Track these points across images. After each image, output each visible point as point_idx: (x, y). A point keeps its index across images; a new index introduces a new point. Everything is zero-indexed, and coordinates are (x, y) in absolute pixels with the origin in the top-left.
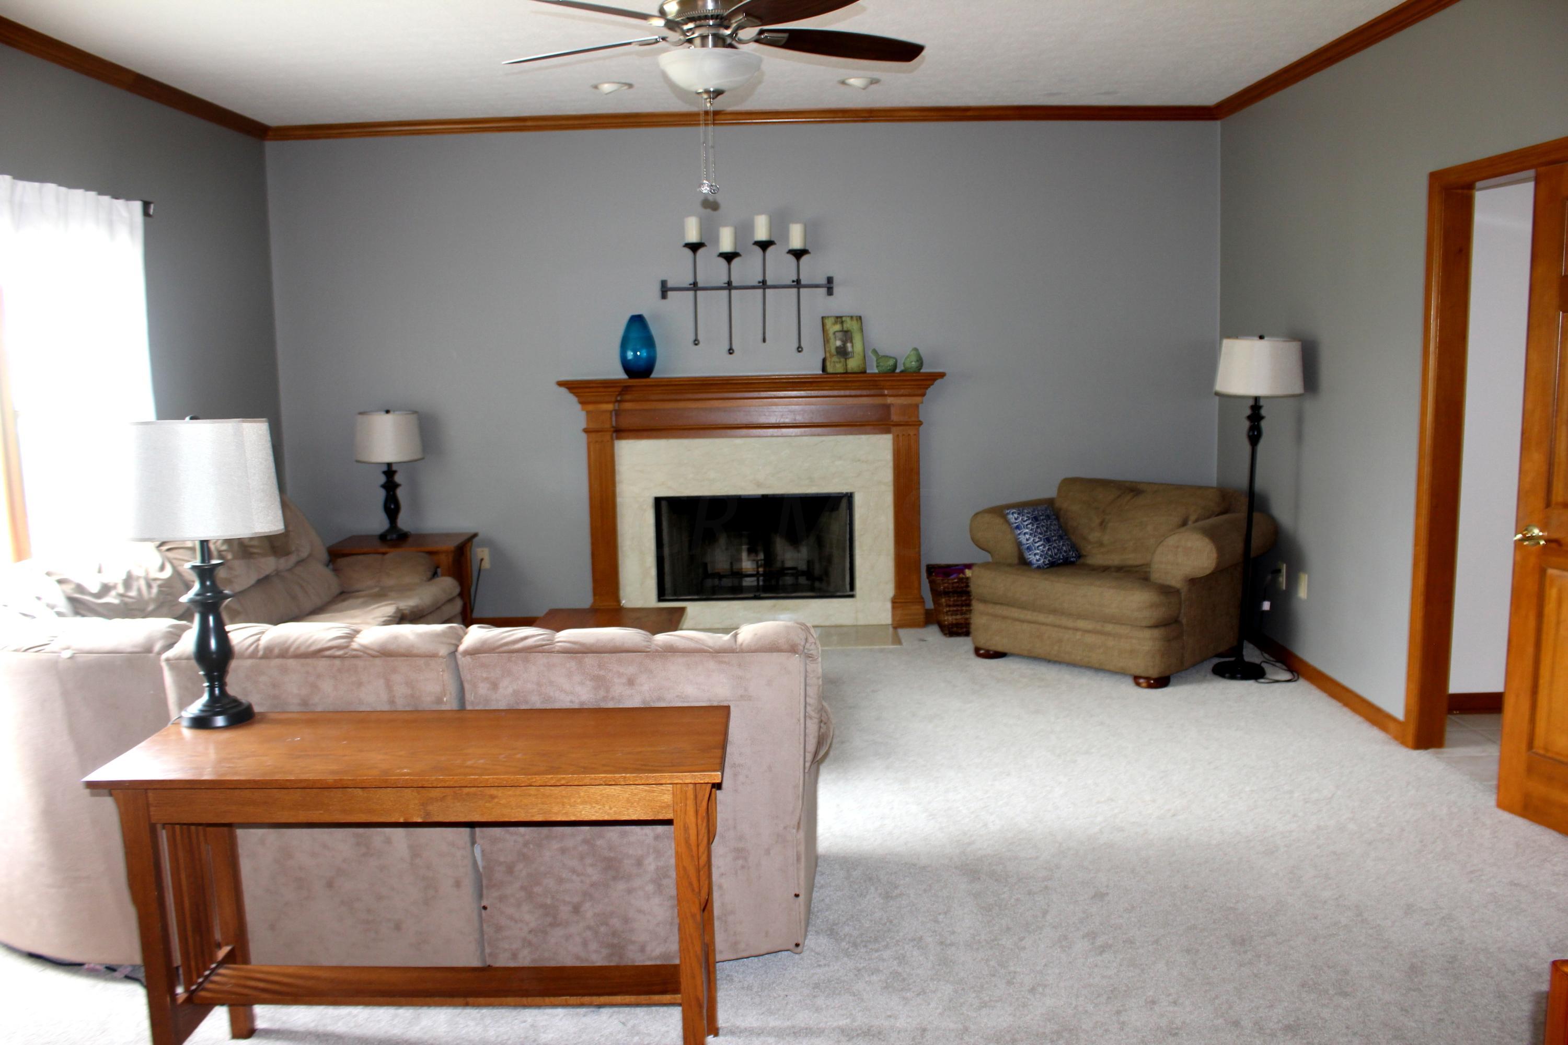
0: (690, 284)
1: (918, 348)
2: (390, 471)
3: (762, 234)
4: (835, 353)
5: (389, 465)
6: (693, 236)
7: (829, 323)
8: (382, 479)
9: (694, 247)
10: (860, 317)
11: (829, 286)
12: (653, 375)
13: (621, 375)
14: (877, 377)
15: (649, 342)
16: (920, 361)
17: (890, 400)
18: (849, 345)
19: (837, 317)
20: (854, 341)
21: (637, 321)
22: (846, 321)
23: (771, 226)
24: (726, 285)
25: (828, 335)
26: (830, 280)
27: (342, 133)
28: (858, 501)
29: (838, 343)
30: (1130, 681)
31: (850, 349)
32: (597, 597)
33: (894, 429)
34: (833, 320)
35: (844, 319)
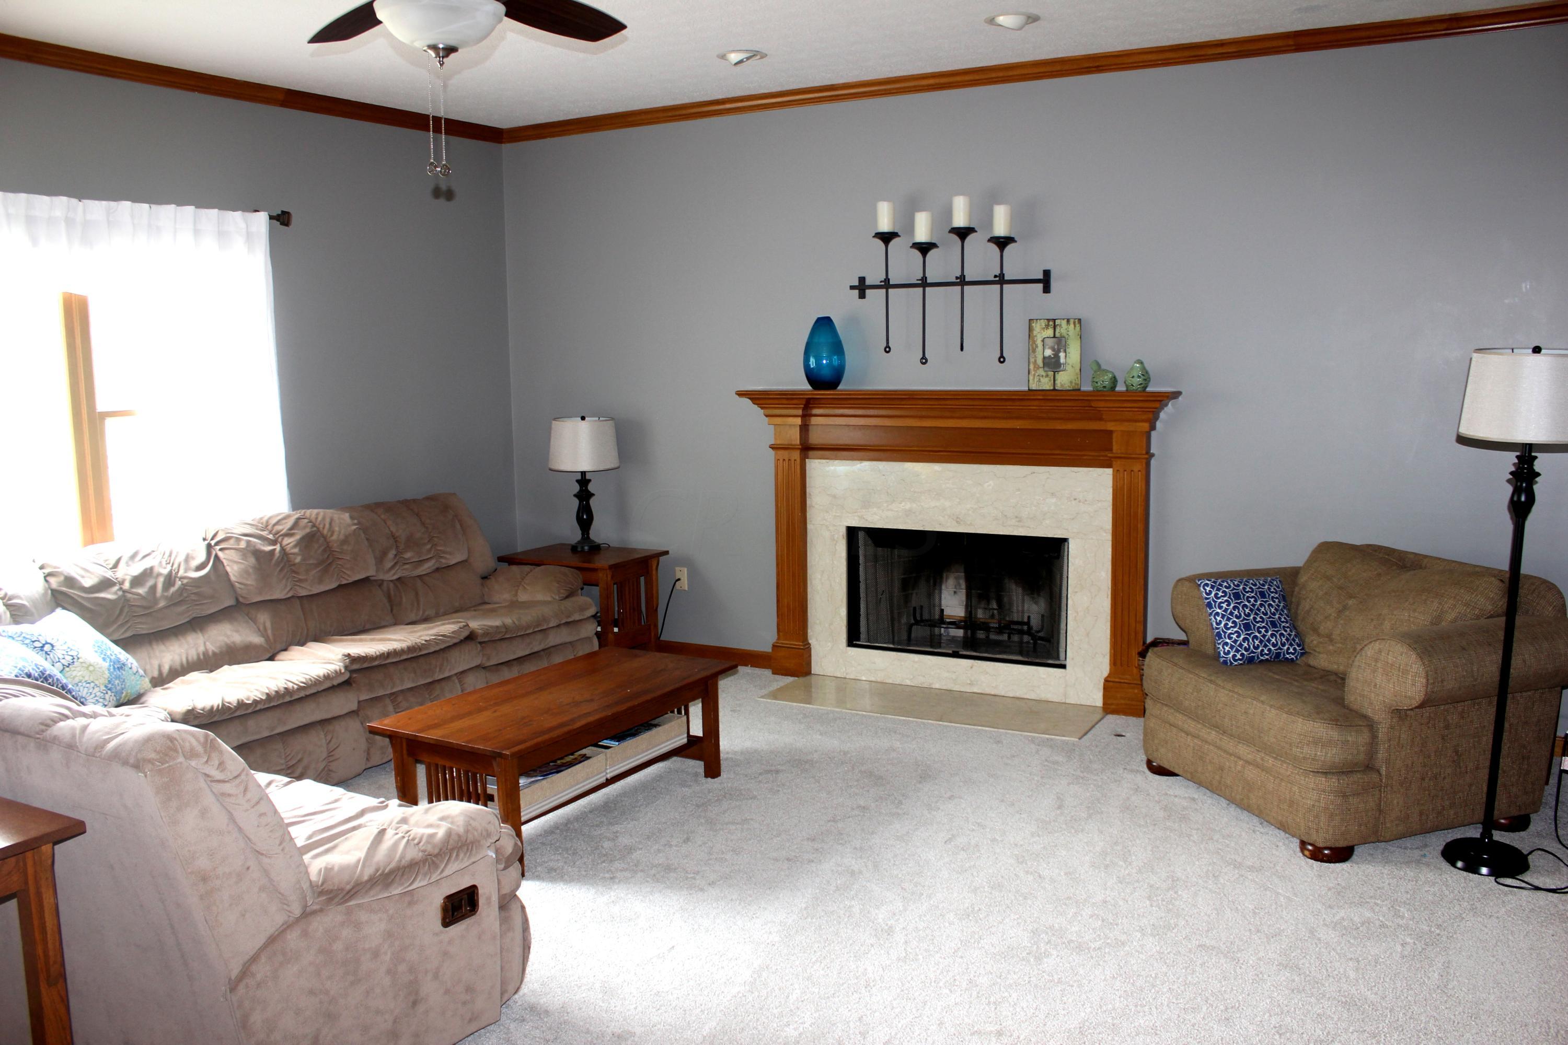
0: (881, 282)
1: (1143, 360)
2: (583, 480)
3: (960, 221)
4: (1041, 364)
5: (583, 473)
6: (885, 226)
7: (1037, 327)
8: (576, 488)
9: (886, 238)
10: (1080, 320)
11: (1046, 281)
12: (840, 387)
13: (807, 386)
14: (1091, 396)
15: (837, 348)
16: (1146, 377)
17: (1110, 426)
18: (1062, 355)
19: (1048, 320)
20: (1068, 350)
21: (824, 323)
22: (1060, 325)
23: (972, 211)
24: (920, 282)
25: (1034, 342)
26: (1047, 273)
27: (564, 131)
28: (1073, 548)
29: (1048, 352)
30: (1296, 843)
31: (1062, 360)
32: (781, 634)
33: (1117, 463)
34: (1043, 323)
35: (1057, 322)
